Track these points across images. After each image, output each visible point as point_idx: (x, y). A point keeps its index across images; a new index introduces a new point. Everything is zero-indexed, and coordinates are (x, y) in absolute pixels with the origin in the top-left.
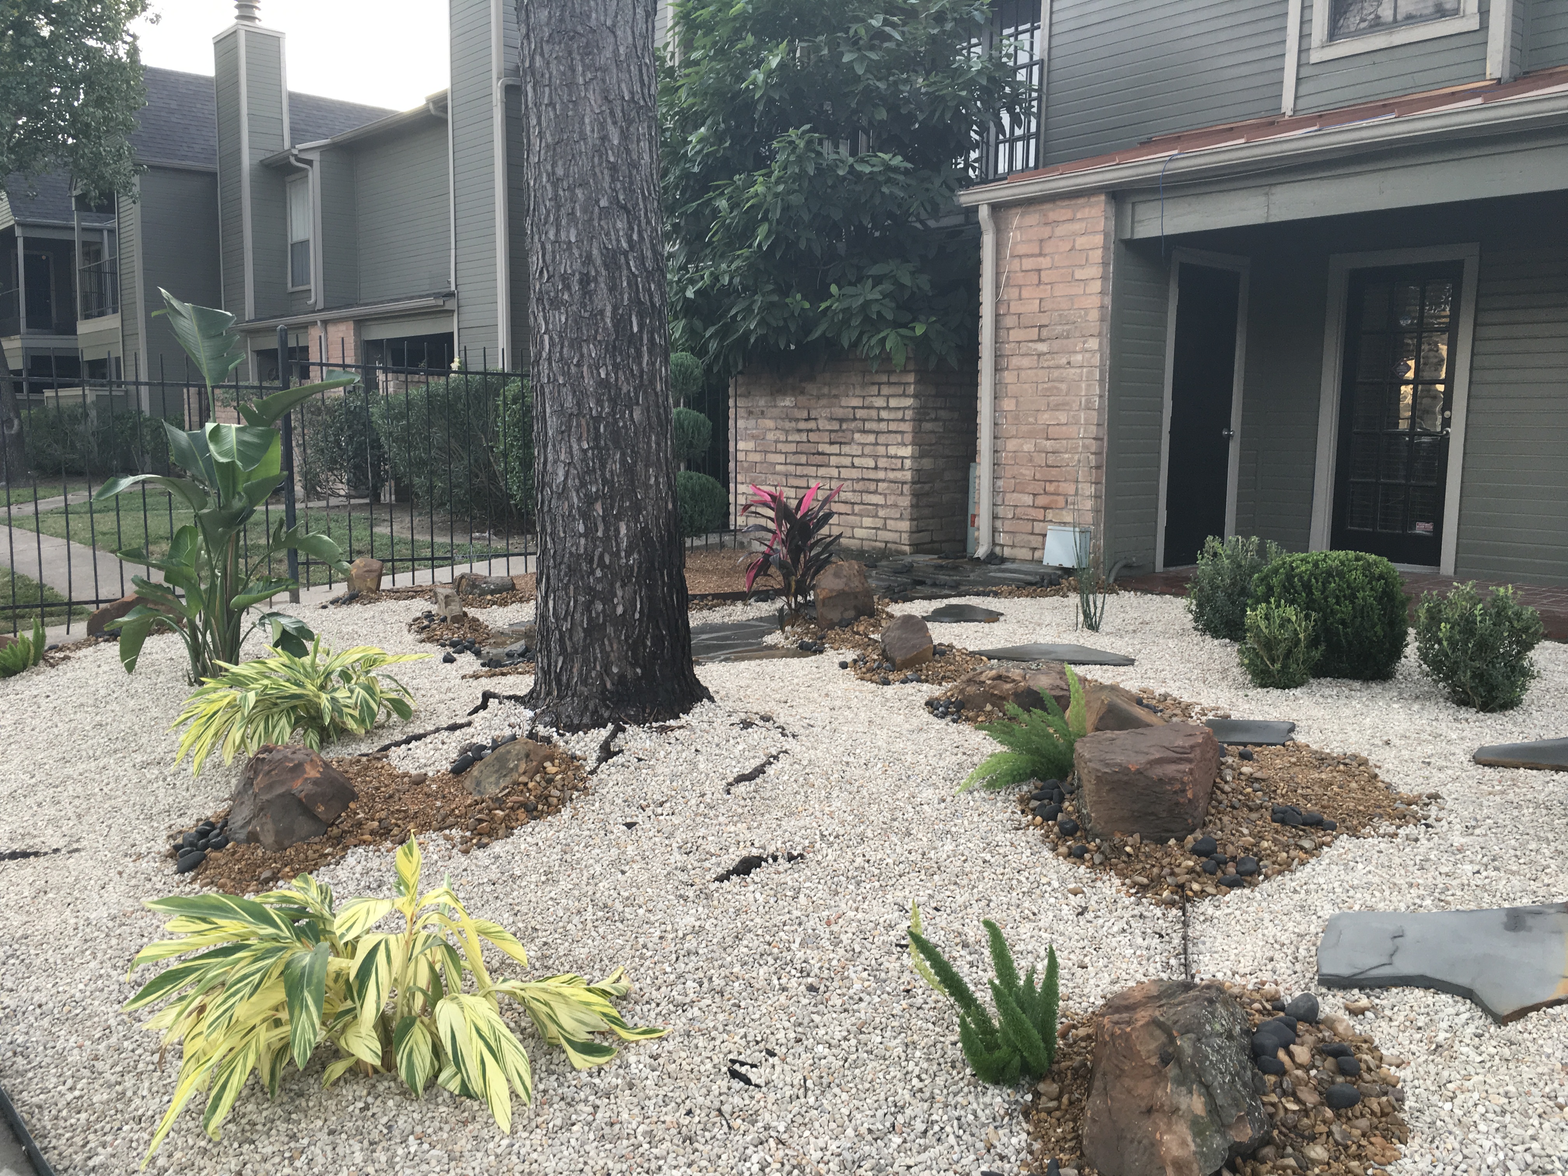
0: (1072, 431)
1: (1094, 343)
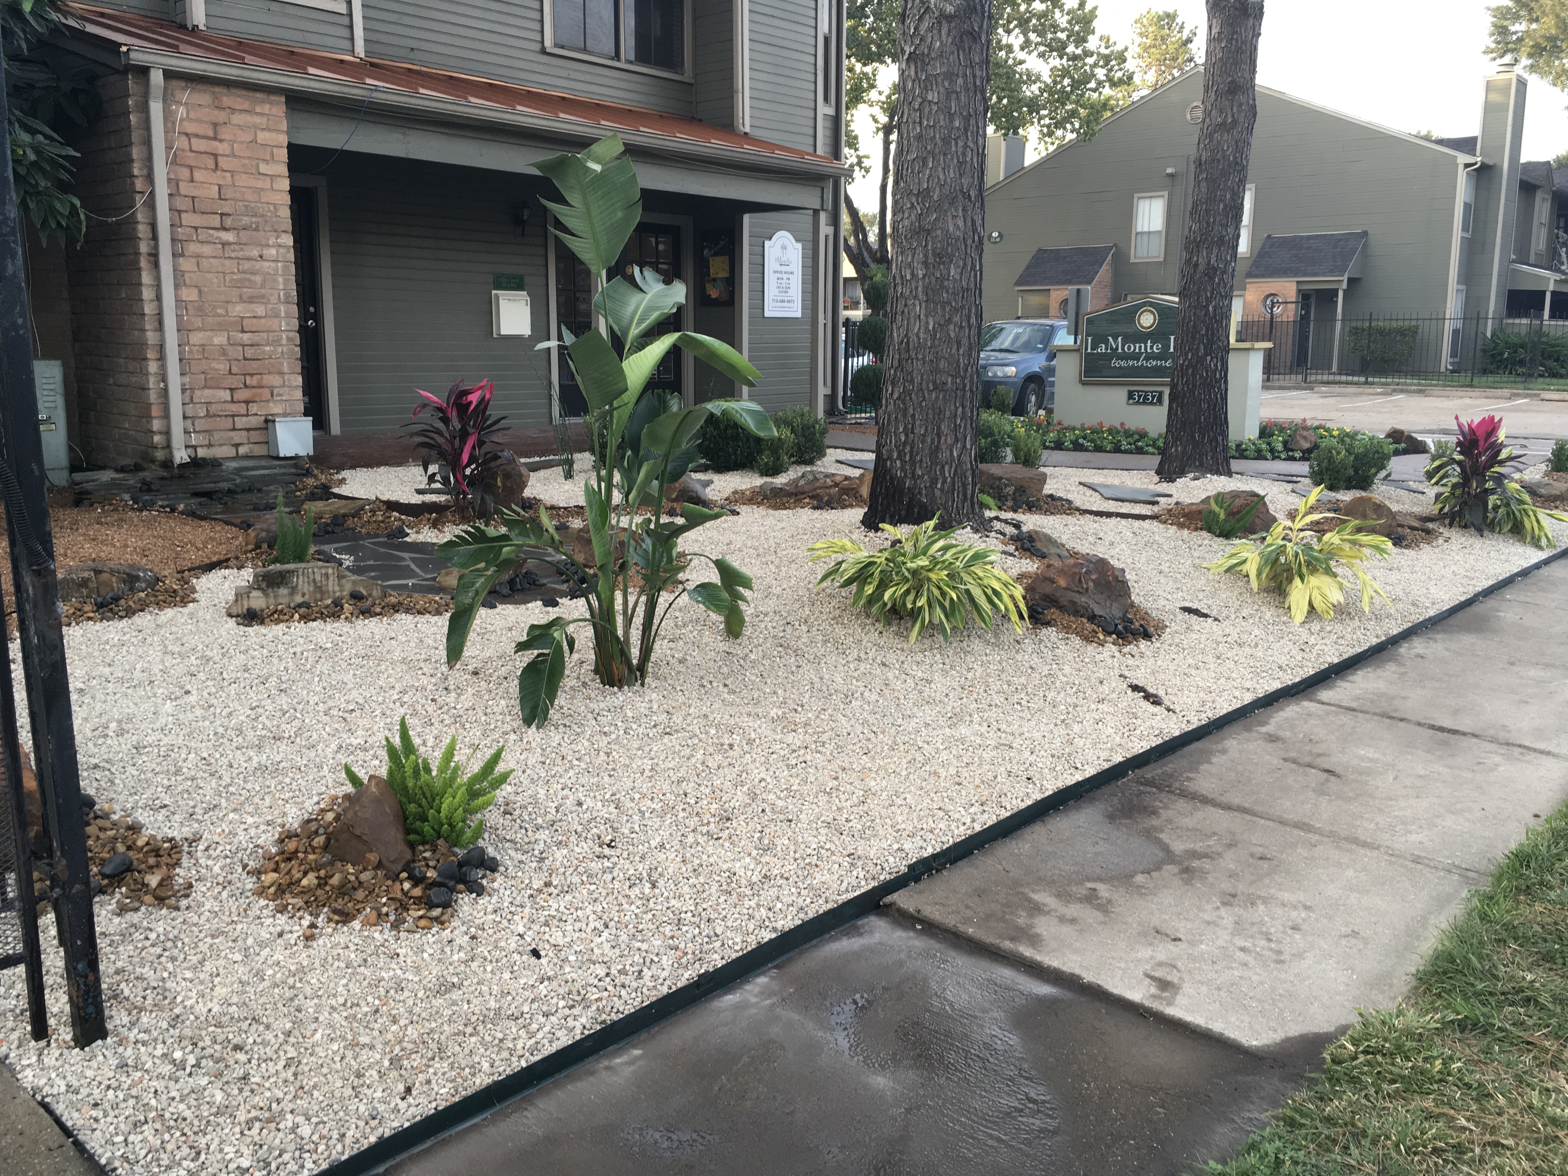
0: (273, 323)
1: (288, 240)
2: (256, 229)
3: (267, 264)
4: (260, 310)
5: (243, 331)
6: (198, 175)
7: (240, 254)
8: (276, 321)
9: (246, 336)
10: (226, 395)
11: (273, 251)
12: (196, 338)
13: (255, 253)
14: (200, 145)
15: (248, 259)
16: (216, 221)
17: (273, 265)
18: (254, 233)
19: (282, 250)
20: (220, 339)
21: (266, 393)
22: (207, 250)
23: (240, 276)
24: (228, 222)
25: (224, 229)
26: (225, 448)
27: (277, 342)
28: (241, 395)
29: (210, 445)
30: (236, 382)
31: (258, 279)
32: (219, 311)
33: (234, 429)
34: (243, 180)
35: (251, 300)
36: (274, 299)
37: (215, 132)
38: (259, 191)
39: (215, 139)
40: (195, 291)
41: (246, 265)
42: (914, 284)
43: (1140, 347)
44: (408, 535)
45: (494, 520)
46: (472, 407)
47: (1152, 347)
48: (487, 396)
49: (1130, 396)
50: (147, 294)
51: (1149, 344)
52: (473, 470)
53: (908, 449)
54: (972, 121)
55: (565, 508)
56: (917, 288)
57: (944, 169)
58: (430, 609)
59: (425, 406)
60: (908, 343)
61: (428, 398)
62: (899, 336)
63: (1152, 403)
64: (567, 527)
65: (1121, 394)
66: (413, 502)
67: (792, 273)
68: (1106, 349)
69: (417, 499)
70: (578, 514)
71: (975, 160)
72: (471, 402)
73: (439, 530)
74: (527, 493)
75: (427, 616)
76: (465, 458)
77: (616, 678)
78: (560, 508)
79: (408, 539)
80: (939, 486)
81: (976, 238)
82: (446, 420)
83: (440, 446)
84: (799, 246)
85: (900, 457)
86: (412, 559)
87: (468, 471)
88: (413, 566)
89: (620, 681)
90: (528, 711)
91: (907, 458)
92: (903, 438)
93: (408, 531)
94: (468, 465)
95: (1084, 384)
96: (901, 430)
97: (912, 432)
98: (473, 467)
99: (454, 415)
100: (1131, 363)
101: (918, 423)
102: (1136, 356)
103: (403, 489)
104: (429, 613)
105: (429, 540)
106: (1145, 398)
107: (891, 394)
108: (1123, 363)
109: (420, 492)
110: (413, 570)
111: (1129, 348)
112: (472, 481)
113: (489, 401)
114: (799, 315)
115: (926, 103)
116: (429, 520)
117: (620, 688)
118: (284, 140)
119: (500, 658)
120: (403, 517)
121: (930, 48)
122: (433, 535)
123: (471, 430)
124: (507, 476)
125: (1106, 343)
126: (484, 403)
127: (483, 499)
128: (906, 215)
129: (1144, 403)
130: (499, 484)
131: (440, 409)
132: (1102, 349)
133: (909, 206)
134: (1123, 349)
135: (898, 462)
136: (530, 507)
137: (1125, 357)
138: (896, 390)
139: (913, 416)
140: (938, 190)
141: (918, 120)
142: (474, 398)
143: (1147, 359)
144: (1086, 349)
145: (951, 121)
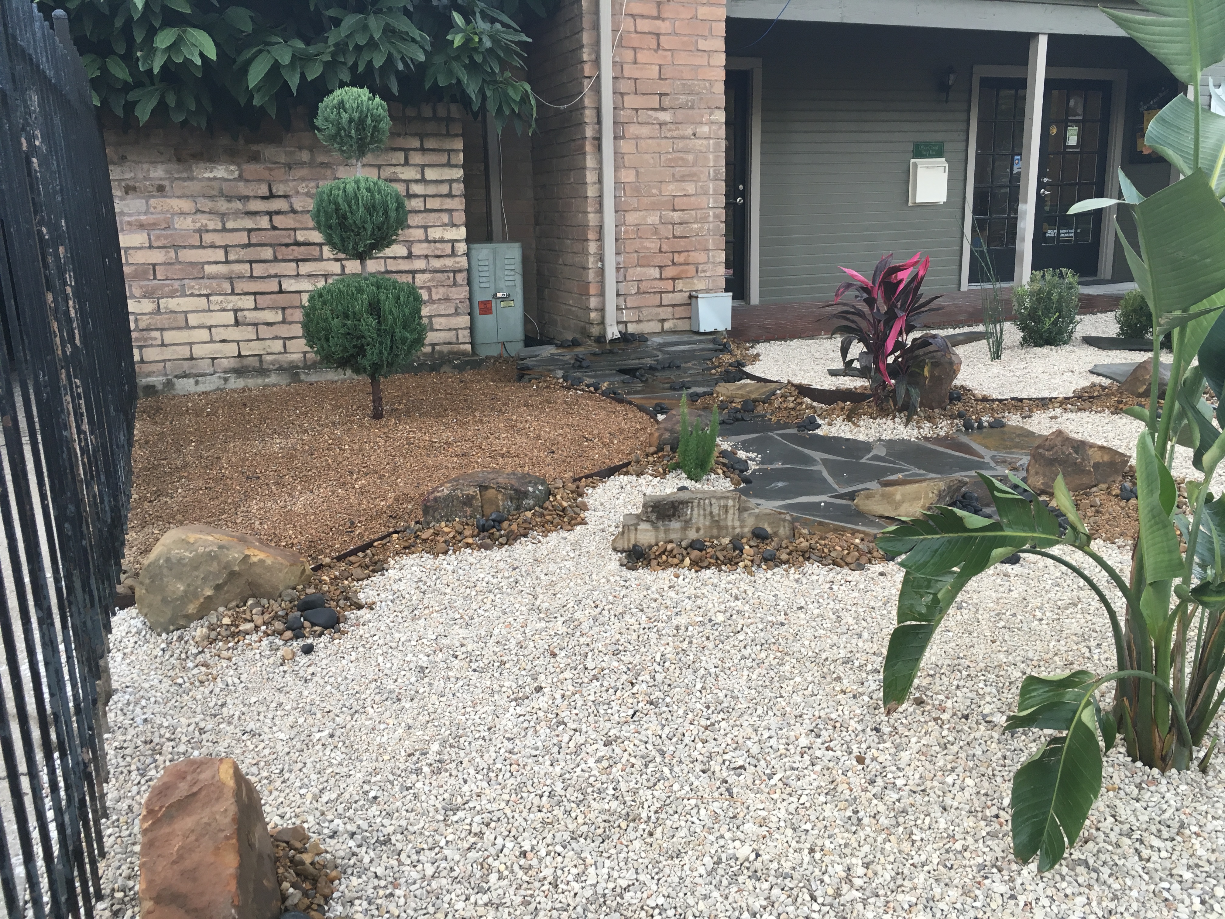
0: (703, 201)
1: (721, 116)
2: (692, 108)
3: (700, 142)
4: (690, 188)
5: (674, 210)
6: (641, 57)
7: (675, 134)
8: (704, 198)
9: (676, 215)
10: (655, 273)
11: (706, 129)
12: (632, 218)
13: (689, 132)
14: (644, 25)
15: (684, 138)
16: (654, 101)
17: (705, 142)
18: (690, 112)
19: (714, 127)
20: (653, 219)
21: (692, 268)
22: (645, 131)
23: (674, 155)
24: (666, 102)
25: (662, 109)
26: (652, 324)
27: (704, 220)
28: (669, 272)
29: (639, 321)
30: (666, 260)
31: (690, 157)
32: (654, 191)
33: (661, 305)
34: (682, 59)
35: (683, 179)
36: (703, 177)
37: (659, 12)
38: (696, 68)
39: (658, 18)
40: (633, 172)
41: (681, 144)
44: (819, 426)
45: (917, 414)
46: (902, 286)
48: (921, 273)
50: (591, 177)
52: (897, 358)
55: (1001, 401)
59: (849, 286)
61: (853, 276)
66: (826, 387)
69: (829, 384)
72: (902, 280)
73: (854, 424)
74: (958, 382)
76: (890, 344)
78: (993, 400)
79: (819, 432)
82: (871, 302)
83: (861, 330)
86: (825, 462)
87: (890, 360)
88: (825, 474)
90: (1024, 838)
93: (820, 421)
94: (892, 352)
98: (897, 354)
99: (879, 296)
103: (816, 368)
104: (847, 564)
105: (842, 435)
109: (833, 373)
110: (825, 480)
112: (894, 371)
113: (922, 279)
116: (842, 409)
117: (1163, 771)
118: (722, 13)
120: (815, 404)
122: (847, 429)
123: (900, 314)
124: (936, 364)
126: (916, 282)
127: (908, 392)
130: (926, 374)
131: (865, 289)
136: (959, 399)
142: (905, 276)
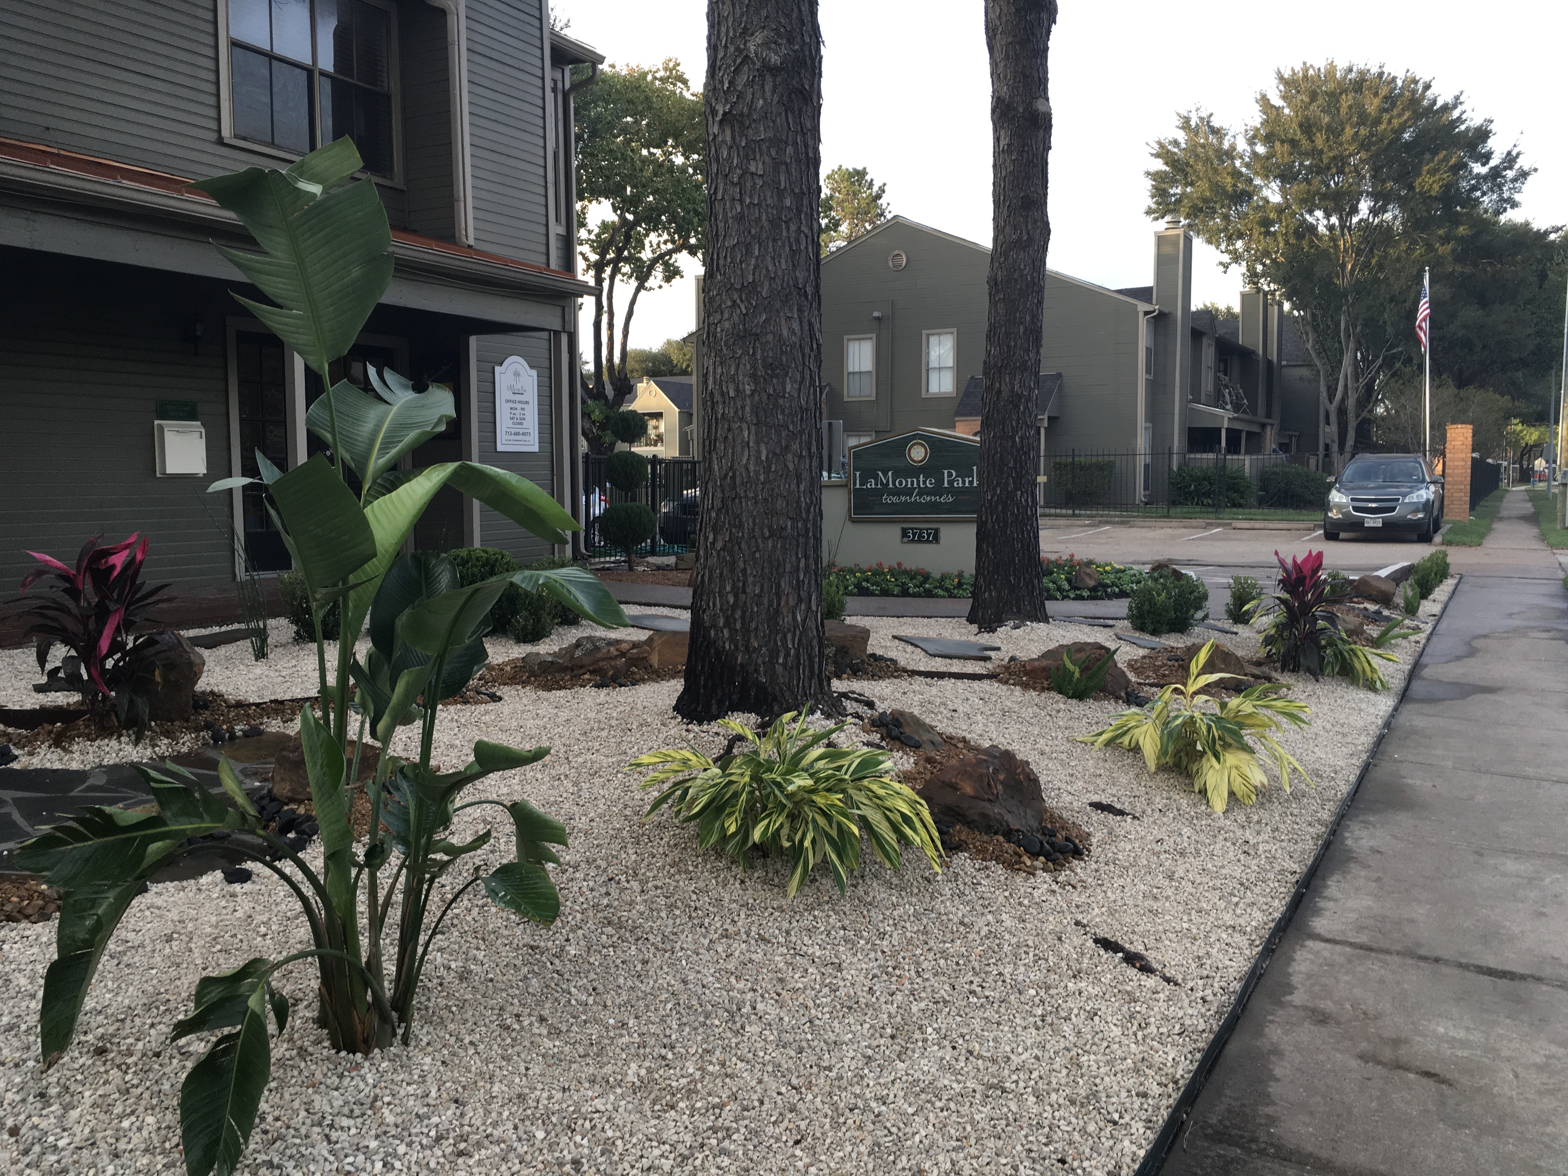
42: (739, 404)
43: (912, 482)
44: (16, 757)
45: (150, 729)
46: (115, 573)
47: (924, 482)
48: (139, 557)
49: (904, 533)
51: (921, 479)
52: (117, 662)
53: (738, 614)
54: (805, 202)
55: (258, 705)
56: (743, 408)
57: (773, 258)
58: (29, 911)
59: (40, 573)
60: (733, 478)
61: (46, 562)
62: (720, 469)
63: (928, 541)
64: (261, 733)
65: (895, 531)
66: (28, 706)
67: (527, 403)
68: (876, 484)
69: (32, 701)
70: (276, 712)
71: (810, 250)
72: (113, 567)
73: (64, 749)
74: (202, 685)
75: (24, 924)
76: (104, 645)
77: (360, 1037)
78: (250, 705)
79: (15, 765)
80: (781, 661)
81: (815, 346)
82: (74, 593)
83: (65, 629)
84: (534, 373)
85: (727, 624)
86: (17, 802)
87: (109, 664)
88: (17, 817)
89: (366, 1041)
90: (197, 1153)
91: (738, 626)
92: (732, 600)
93: (16, 752)
94: (110, 655)
95: (854, 521)
96: (728, 589)
97: (744, 592)
98: (116, 657)
99: (86, 585)
100: (903, 499)
101: (750, 579)
102: (909, 492)
103: (17, 684)
104: (27, 917)
105: (48, 765)
106: (920, 536)
107: (713, 543)
108: (895, 499)
109: (39, 689)
110: (14, 824)
111: (901, 483)
112: (114, 678)
113: (141, 563)
114: (536, 449)
115: (748, 176)
116: (50, 732)
117: (366, 1053)
119: (148, 1007)
120: (10, 730)
121: (750, 107)
122: (55, 757)
123: (112, 607)
124: (170, 666)
125: (876, 477)
126: (132, 567)
127: (131, 702)
128: (726, 316)
129: (920, 541)
130: (158, 678)
131: (64, 577)
132: (872, 484)
133: (729, 303)
134: (894, 484)
135: (726, 631)
136: (206, 707)
137: (897, 492)
138: (720, 538)
139: (744, 571)
140: (767, 284)
141: (738, 197)
142: (118, 560)
143: (920, 494)
144: (855, 484)
145: (781, 199)
